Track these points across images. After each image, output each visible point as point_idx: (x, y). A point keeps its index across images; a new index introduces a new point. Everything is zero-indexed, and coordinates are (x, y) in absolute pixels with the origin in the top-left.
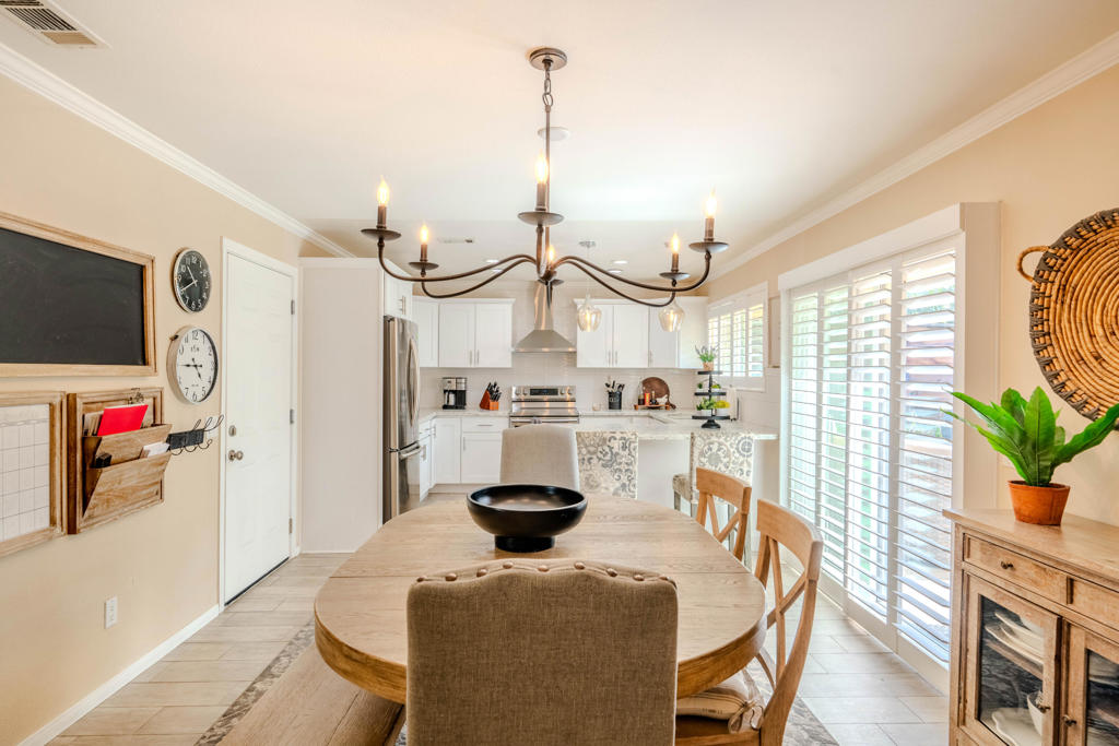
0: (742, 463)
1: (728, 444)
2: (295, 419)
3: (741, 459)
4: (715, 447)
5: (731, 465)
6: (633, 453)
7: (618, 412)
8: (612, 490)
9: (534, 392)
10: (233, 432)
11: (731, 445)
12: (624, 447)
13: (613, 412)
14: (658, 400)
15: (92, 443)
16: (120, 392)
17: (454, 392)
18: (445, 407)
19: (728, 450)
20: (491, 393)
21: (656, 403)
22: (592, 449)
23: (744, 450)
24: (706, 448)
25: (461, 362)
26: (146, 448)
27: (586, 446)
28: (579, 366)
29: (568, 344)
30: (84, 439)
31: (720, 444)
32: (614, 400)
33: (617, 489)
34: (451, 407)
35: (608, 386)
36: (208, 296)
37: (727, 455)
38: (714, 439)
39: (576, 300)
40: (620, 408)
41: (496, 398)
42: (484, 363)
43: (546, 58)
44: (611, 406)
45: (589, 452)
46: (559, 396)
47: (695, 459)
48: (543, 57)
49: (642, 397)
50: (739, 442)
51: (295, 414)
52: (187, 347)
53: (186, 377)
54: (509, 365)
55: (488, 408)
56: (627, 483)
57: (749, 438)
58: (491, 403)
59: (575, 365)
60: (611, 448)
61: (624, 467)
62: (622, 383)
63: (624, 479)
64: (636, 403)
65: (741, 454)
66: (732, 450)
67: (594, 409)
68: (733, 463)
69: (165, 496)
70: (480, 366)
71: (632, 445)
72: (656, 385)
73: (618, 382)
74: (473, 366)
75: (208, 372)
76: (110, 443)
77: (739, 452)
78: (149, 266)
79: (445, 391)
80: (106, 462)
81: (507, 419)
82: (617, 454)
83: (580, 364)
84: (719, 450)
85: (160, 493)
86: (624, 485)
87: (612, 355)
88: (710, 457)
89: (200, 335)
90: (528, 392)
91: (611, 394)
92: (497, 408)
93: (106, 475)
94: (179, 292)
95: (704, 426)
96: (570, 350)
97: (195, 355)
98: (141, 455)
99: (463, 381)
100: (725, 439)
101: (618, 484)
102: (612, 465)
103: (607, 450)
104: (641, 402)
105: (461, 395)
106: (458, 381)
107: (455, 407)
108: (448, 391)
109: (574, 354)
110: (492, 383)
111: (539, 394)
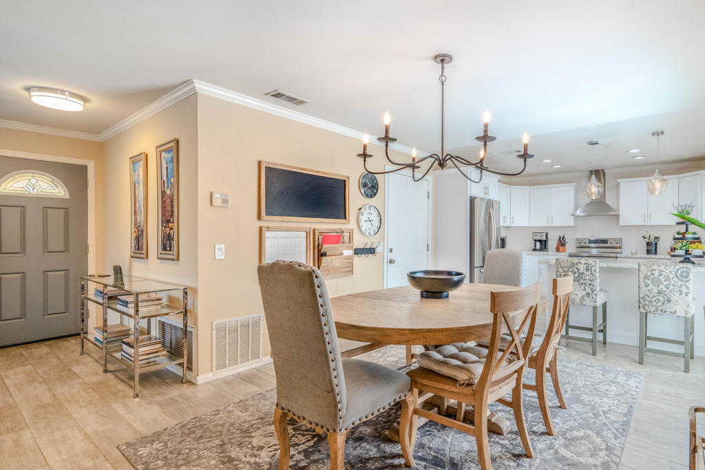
0: (681, 286)
1: (668, 271)
2: (430, 249)
3: (680, 283)
4: (657, 273)
5: (671, 287)
6: (594, 273)
7: (654, 256)
8: (580, 296)
9: (591, 241)
10: (391, 251)
11: (670, 272)
12: (587, 269)
13: (649, 256)
15: (320, 247)
16: (334, 229)
17: (540, 241)
18: (535, 250)
19: (668, 276)
20: (561, 242)
22: (566, 269)
23: (682, 276)
24: (649, 273)
25: (542, 222)
26: (343, 252)
27: (562, 267)
29: (613, 210)
30: (318, 246)
31: (661, 271)
32: (652, 247)
33: (583, 296)
34: (538, 250)
35: (644, 237)
36: (377, 191)
37: (667, 279)
38: (655, 267)
39: (619, 180)
40: (656, 253)
41: (564, 245)
42: (556, 223)
43: (442, 59)
44: (648, 252)
45: (564, 271)
46: (609, 245)
47: (641, 280)
48: (441, 58)
50: (678, 270)
51: (430, 246)
52: (365, 213)
53: (365, 226)
55: (559, 251)
56: (591, 293)
57: (687, 268)
58: (561, 248)
59: (618, 224)
60: (578, 270)
61: (588, 282)
62: (658, 235)
63: (588, 290)
64: (670, 251)
65: (679, 279)
66: (671, 276)
67: (632, 253)
68: (673, 285)
69: (354, 272)
70: (554, 225)
71: (593, 269)
73: (654, 235)
74: (550, 225)
75: (376, 223)
76: (325, 248)
77: (677, 277)
78: (347, 180)
79: (534, 240)
80: (324, 254)
82: (583, 273)
83: (621, 223)
84: (660, 275)
85: (352, 271)
86: (588, 294)
87: (647, 216)
88: (653, 280)
89: (372, 208)
90: (587, 242)
92: (564, 251)
93: (324, 259)
94: (362, 191)
96: (614, 213)
97: (369, 216)
98: (341, 254)
99: (544, 234)
100: (665, 268)
101: (584, 293)
102: (579, 280)
103: (576, 270)
105: (543, 243)
106: (542, 234)
107: (541, 250)
108: (536, 241)
109: (618, 216)
110: (561, 236)
111: (595, 243)
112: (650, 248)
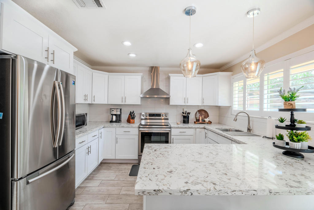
9: (151, 115)
14: (205, 119)
17: (116, 115)
20: (131, 116)
21: (204, 121)
25: (118, 101)
28: (171, 104)
34: (114, 122)
35: (183, 113)
39: (170, 75)
40: (188, 123)
41: (133, 118)
42: (128, 102)
44: (184, 122)
46: (162, 117)
49: (198, 118)
54: (139, 103)
55: (130, 123)
58: (131, 120)
59: (169, 103)
62: (189, 112)
64: (195, 121)
67: (178, 124)
70: (126, 103)
72: (203, 113)
73: (187, 112)
74: (123, 103)
79: (112, 114)
81: (138, 129)
87: (186, 99)
90: (148, 115)
91: (184, 117)
92: (134, 123)
95: (284, 154)
104: (198, 120)
105: (119, 116)
106: (117, 110)
107: (116, 122)
108: (113, 115)
109: (168, 98)
110: (132, 112)
111: (153, 116)
112: (186, 120)
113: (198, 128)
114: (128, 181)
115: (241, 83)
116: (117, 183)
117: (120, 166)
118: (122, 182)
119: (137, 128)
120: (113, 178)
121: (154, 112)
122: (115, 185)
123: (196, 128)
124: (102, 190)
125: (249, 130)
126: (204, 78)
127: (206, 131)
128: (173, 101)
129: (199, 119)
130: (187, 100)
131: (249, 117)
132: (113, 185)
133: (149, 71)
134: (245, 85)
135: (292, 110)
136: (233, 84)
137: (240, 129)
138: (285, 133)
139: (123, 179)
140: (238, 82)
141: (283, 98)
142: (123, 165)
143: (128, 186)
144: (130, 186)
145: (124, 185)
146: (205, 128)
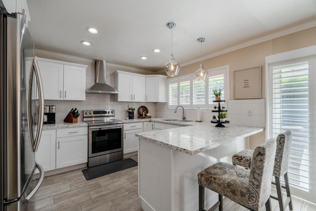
9: (95, 112)
13: (131, 121)
14: (147, 114)
20: (74, 114)
21: (146, 116)
35: (129, 109)
39: (118, 71)
40: (133, 118)
42: (69, 97)
44: (130, 118)
46: (108, 115)
54: (84, 99)
58: (74, 119)
59: (117, 100)
62: (134, 108)
70: (66, 99)
72: (144, 109)
74: (62, 99)
90: (92, 113)
91: (130, 113)
92: (77, 122)
95: (217, 126)
96: (114, 92)
99: (54, 107)
104: (141, 115)
105: (51, 116)
106: (51, 107)
107: (48, 123)
109: (116, 95)
110: (74, 109)
111: (98, 114)
112: (131, 115)
113: (145, 121)
114: (90, 185)
115: (175, 85)
116: (79, 191)
117: (64, 175)
118: (84, 188)
119: (86, 126)
120: (69, 189)
121: (99, 109)
122: (79, 194)
123: (143, 122)
124: (65, 204)
125: (184, 118)
126: (146, 78)
127: (151, 123)
128: (121, 98)
129: (143, 114)
130: (133, 97)
131: (183, 109)
132: (75, 195)
133: (92, 64)
134: (179, 87)
135: (219, 101)
136: (168, 85)
137: (176, 119)
138: (217, 114)
139: (83, 185)
140: (171, 85)
141: (215, 95)
142: (68, 174)
143: (95, 189)
144: (97, 188)
145: (89, 190)
146: (150, 121)
